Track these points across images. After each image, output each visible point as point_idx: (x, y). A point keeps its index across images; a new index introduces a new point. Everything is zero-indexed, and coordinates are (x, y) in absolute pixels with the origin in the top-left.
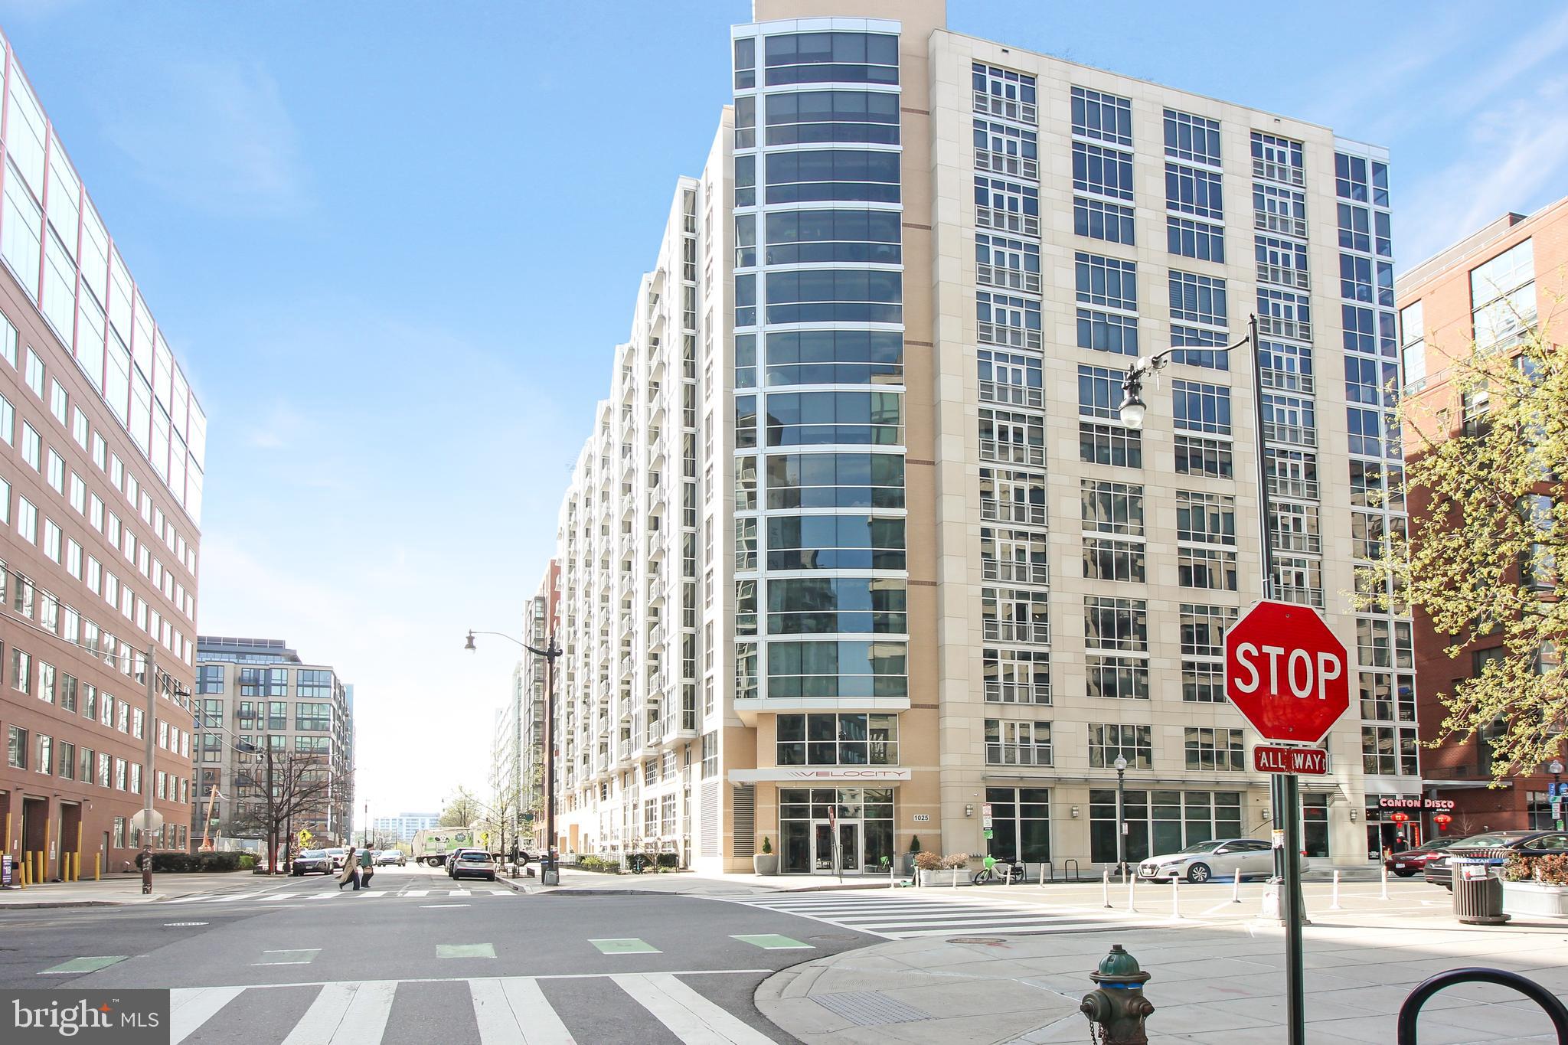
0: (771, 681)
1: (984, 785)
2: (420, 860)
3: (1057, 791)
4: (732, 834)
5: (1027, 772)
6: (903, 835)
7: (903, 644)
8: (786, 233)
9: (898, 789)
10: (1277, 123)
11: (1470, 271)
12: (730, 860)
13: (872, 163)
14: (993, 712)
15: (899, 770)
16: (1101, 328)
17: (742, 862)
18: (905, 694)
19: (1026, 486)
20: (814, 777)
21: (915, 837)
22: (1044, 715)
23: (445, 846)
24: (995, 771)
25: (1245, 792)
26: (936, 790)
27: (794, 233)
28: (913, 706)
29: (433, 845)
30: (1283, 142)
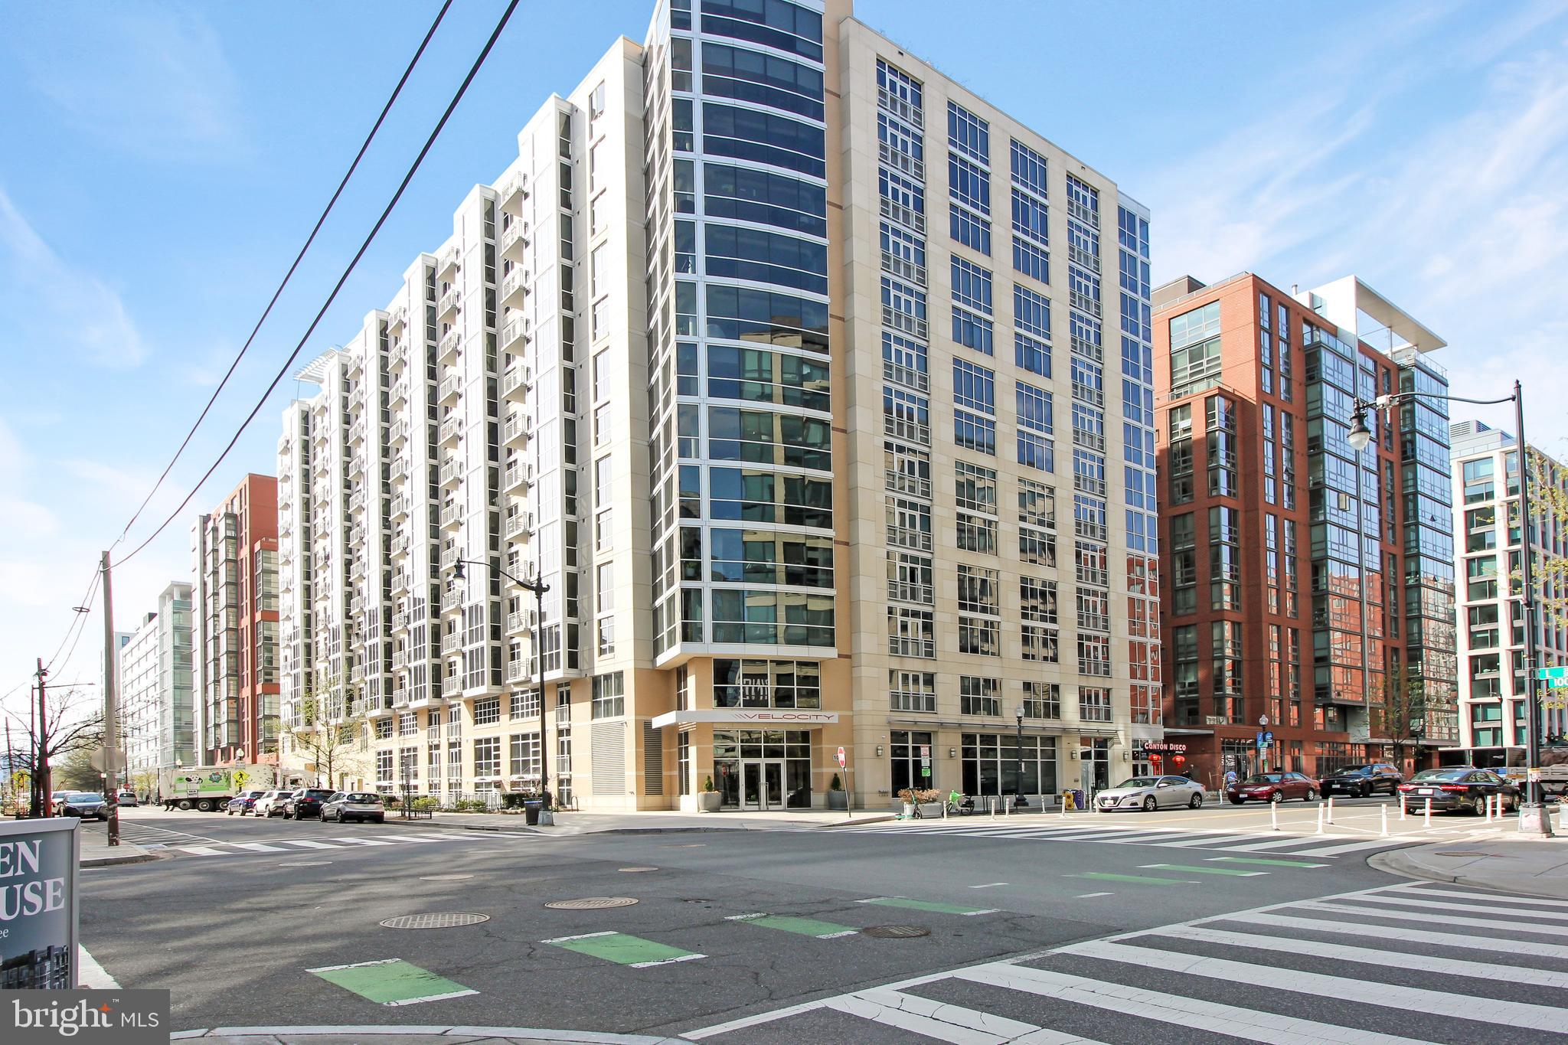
0: (716, 627)
1: (889, 728)
2: (168, 803)
3: (940, 735)
4: (643, 773)
5: (919, 717)
6: (821, 773)
7: (831, 598)
8: (724, 187)
9: (819, 731)
10: (1083, 170)
11: (1170, 319)
12: (642, 797)
13: (802, 135)
14: (895, 664)
15: (828, 714)
16: (967, 325)
17: (655, 799)
18: (832, 645)
19: (916, 460)
20: (756, 720)
21: (836, 775)
22: (930, 667)
23: (198, 787)
24: (897, 716)
25: (1061, 736)
26: (849, 733)
27: (731, 188)
28: (840, 656)
29: (184, 785)
30: (1086, 187)
